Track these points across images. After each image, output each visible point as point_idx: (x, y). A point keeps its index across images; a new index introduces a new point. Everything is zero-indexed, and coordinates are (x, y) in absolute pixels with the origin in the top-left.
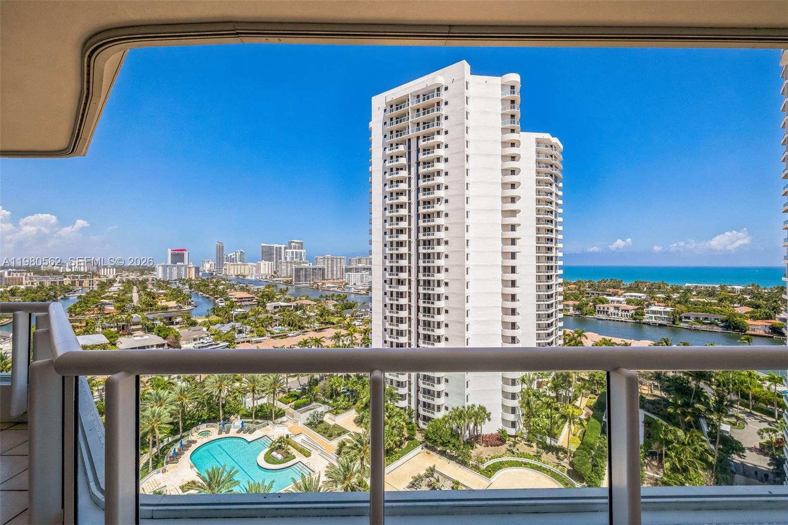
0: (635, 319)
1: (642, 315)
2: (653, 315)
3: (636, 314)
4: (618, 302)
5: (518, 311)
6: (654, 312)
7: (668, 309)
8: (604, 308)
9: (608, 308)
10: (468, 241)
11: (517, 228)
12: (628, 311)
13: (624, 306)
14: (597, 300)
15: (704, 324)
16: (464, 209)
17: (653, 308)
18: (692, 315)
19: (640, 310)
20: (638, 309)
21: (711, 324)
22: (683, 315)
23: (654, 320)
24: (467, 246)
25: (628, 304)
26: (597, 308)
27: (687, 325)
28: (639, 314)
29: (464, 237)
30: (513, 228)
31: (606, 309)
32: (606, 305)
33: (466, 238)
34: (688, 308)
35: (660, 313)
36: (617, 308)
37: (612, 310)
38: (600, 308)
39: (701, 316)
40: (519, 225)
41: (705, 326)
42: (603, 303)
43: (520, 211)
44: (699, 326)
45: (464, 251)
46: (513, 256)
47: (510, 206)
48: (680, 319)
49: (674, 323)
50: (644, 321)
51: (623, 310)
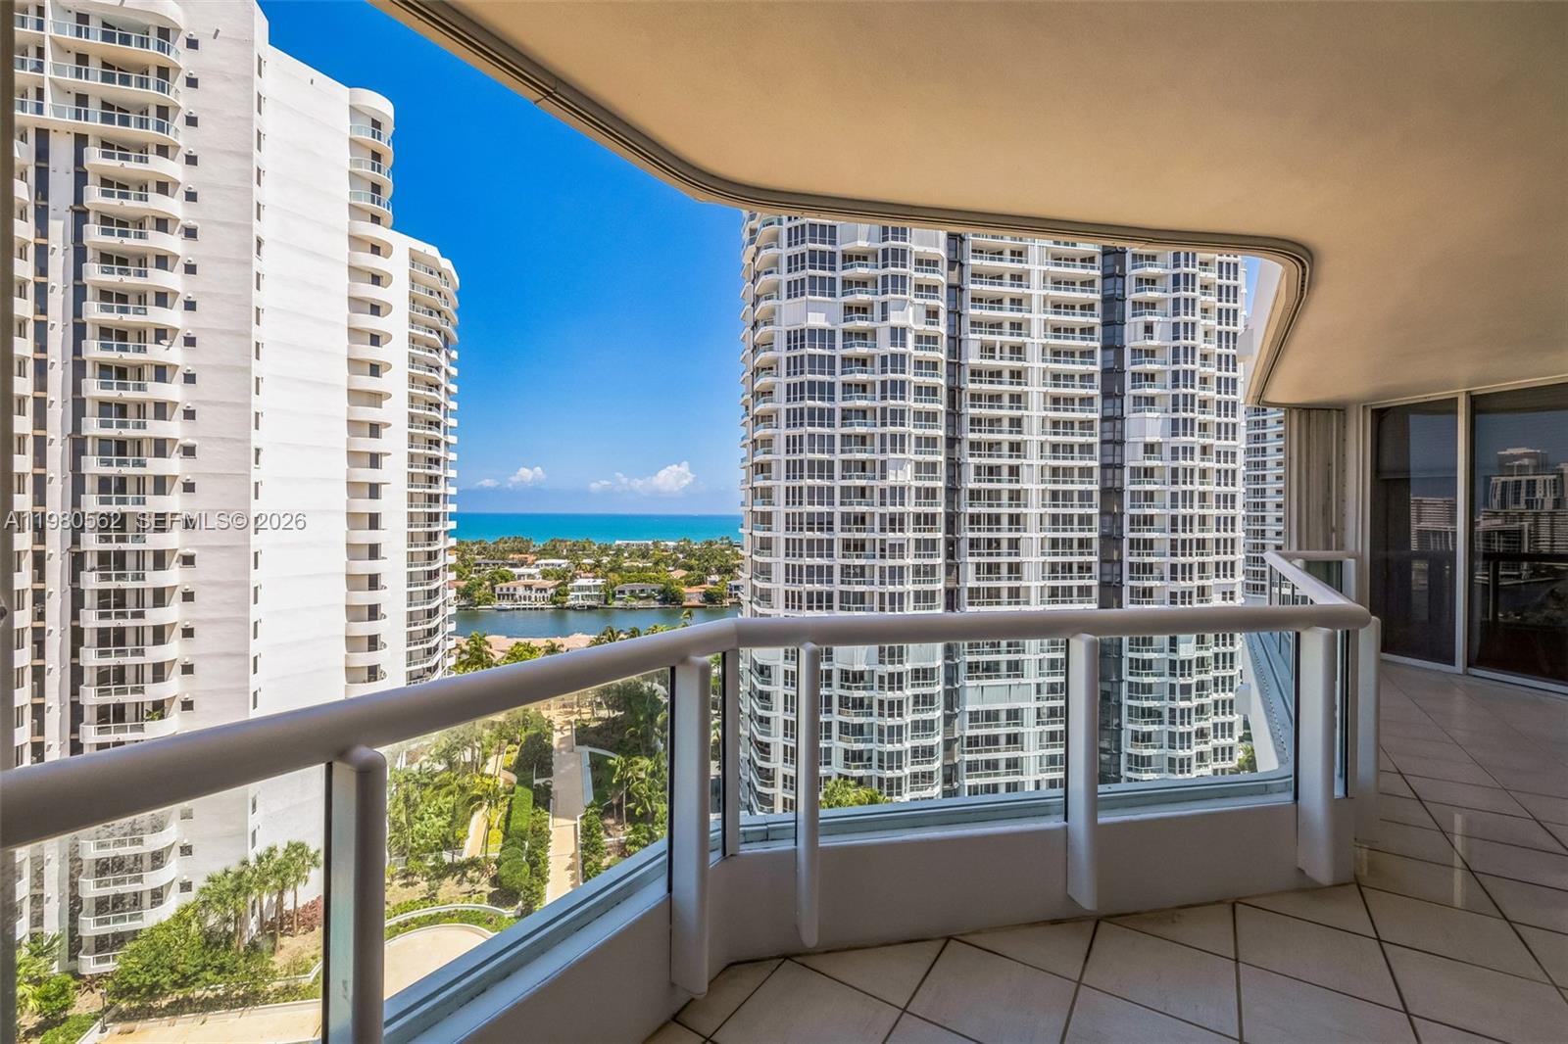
0: (555, 603)
1: (566, 595)
2: (579, 594)
3: (558, 594)
4: (530, 576)
5: (383, 610)
6: (581, 588)
7: (599, 582)
8: (508, 589)
9: (515, 589)
10: (258, 451)
11: (384, 431)
12: (545, 590)
13: (539, 582)
14: (497, 576)
15: (641, 598)
16: (248, 370)
17: (580, 582)
18: (627, 587)
19: (563, 588)
20: (560, 585)
21: (647, 597)
22: (616, 589)
23: (581, 602)
24: (257, 462)
25: (544, 578)
26: (497, 590)
27: (622, 603)
28: (561, 593)
29: (249, 440)
30: (375, 430)
31: (511, 590)
32: (511, 584)
33: (254, 444)
34: (622, 577)
35: (588, 588)
36: (529, 587)
37: (521, 591)
38: (501, 589)
39: (637, 586)
40: (390, 425)
41: (641, 602)
42: (507, 581)
43: (390, 396)
44: (640, 604)
45: (249, 475)
46: (374, 491)
47: (367, 383)
48: (614, 595)
49: (606, 602)
50: (568, 604)
51: (537, 590)
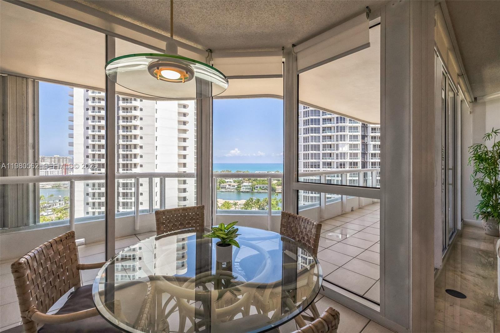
0: (237, 190)
1: (240, 188)
2: (244, 187)
3: (238, 187)
4: (230, 182)
5: (187, 190)
6: (245, 186)
7: (250, 184)
8: (224, 186)
9: (226, 186)
10: (156, 147)
11: (187, 140)
12: (234, 186)
13: (233, 184)
14: (221, 182)
15: (263, 189)
16: (154, 125)
17: (245, 184)
18: (259, 186)
19: (240, 186)
20: (239, 185)
21: (265, 189)
22: (255, 186)
23: (245, 190)
24: (156, 150)
25: (234, 182)
26: (221, 186)
27: (257, 191)
28: (239, 187)
29: (154, 144)
30: (185, 140)
31: (225, 186)
32: (225, 184)
33: (156, 145)
34: (257, 183)
35: (247, 186)
36: (230, 185)
37: (227, 186)
38: (222, 185)
39: (262, 186)
40: (188, 138)
41: (263, 190)
42: (224, 183)
43: (188, 130)
44: (261, 191)
45: (155, 153)
46: (185, 157)
47: (183, 127)
48: (254, 188)
49: (252, 190)
50: (241, 190)
51: (232, 186)
